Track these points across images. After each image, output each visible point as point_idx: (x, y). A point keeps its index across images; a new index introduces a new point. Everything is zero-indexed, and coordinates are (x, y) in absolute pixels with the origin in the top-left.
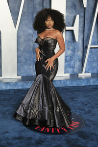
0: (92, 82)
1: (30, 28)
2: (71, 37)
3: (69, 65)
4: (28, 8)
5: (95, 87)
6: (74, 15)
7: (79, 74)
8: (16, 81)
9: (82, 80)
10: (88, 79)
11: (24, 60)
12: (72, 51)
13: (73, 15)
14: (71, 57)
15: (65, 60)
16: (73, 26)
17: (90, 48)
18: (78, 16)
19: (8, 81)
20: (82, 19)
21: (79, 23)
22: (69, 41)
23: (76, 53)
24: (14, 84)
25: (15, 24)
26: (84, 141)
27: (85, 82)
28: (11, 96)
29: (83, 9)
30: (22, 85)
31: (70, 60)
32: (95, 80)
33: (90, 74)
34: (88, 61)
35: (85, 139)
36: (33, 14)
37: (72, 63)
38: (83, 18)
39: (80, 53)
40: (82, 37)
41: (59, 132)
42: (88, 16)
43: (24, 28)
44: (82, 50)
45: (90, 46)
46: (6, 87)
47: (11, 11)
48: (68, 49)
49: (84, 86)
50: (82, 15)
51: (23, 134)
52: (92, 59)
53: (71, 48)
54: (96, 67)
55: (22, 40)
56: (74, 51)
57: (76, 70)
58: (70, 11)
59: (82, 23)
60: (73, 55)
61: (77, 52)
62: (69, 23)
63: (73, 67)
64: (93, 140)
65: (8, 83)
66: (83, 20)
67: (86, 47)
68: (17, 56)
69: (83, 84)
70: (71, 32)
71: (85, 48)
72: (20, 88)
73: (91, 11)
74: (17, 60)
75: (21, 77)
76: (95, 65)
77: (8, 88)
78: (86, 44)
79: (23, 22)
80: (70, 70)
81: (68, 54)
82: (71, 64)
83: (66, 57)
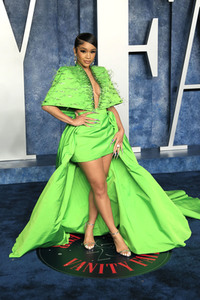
0: (189, 165)
1: (53, 50)
2: (143, 68)
3: (140, 128)
4: (47, 7)
5: (196, 175)
6: (147, 19)
7: (162, 149)
8: (24, 166)
9: (167, 161)
10: (180, 158)
11: (41, 121)
12: (145, 97)
13: (144, 20)
14: (142, 111)
15: (131, 117)
16: (145, 43)
17: (185, 90)
18: (155, 22)
19: (7, 166)
20: (165, 28)
21: (159, 36)
22: (137, 78)
23: (154, 103)
24: (20, 173)
25: (19, 43)
26: (167, 290)
27: (175, 164)
28: (14, 198)
29: (166, 7)
30: (38, 174)
31: (142, 117)
32: (196, 158)
33: (186, 147)
34: (180, 119)
35: (170, 285)
36: (57, 20)
37: (146, 123)
38: (167, 26)
39: (162, 103)
40: (165, 67)
41: (114, 271)
42: (177, 20)
43: (39, 51)
44: (166, 96)
45: (183, 86)
46: (4, 180)
47: (9, 14)
48: (137, 94)
49: (173, 174)
50: (165, 18)
51: (37, 278)
52: (190, 114)
53: (142, 91)
54: (198, 131)
55: (35, 77)
56: (148, 97)
57: (154, 140)
58: (138, 11)
59: (166, 37)
60: (148, 107)
61: (157, 99)
62: (136, 37)
63: (148, 133)
64: (187, 288)
65: (6, 171)
66: (168, 30)
67: (176, 89)
68: (26, 111)
69: (171, 170)
70: (141, 56)
71: (173, 91)
72: (34, 180)
73: (184, 9)
74: (26, 121)
75: (34, 157)
76: (196, 126)
77: (8, 180)
78: (175, 83)
79: (36, 39)
80: (142, 139)
81: (137, 104)
82: (145, 126)
83: (132, 111)
